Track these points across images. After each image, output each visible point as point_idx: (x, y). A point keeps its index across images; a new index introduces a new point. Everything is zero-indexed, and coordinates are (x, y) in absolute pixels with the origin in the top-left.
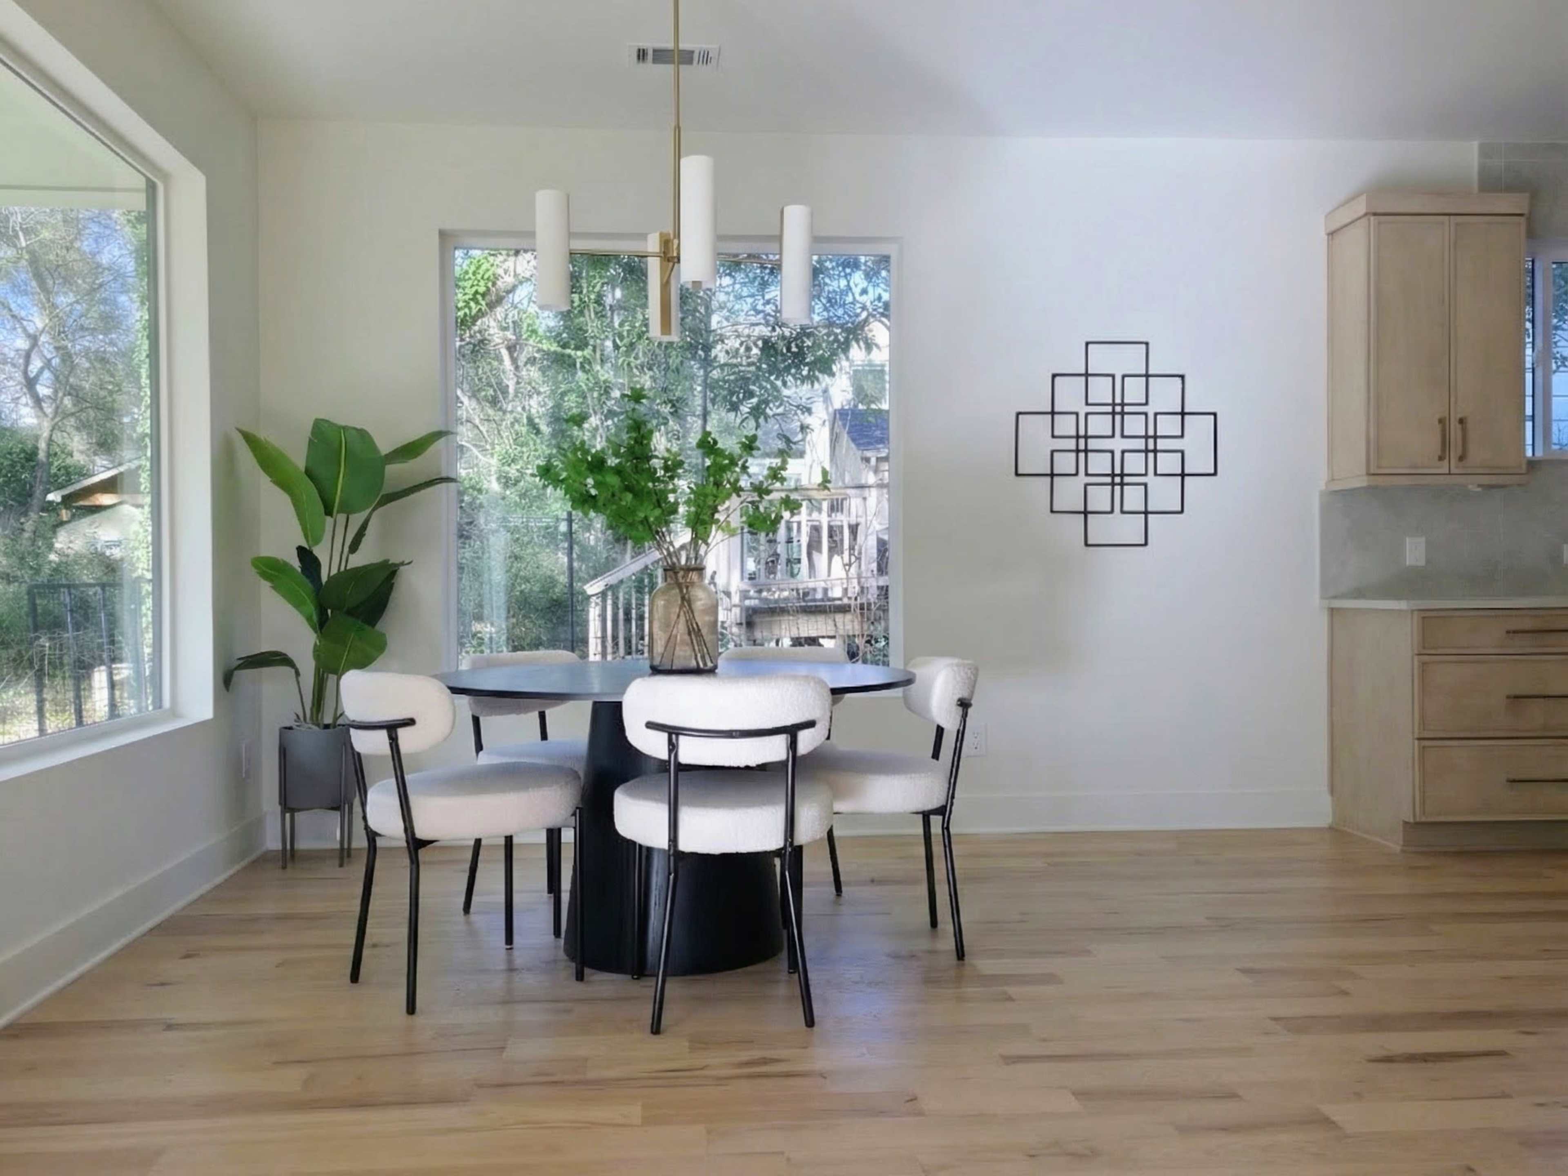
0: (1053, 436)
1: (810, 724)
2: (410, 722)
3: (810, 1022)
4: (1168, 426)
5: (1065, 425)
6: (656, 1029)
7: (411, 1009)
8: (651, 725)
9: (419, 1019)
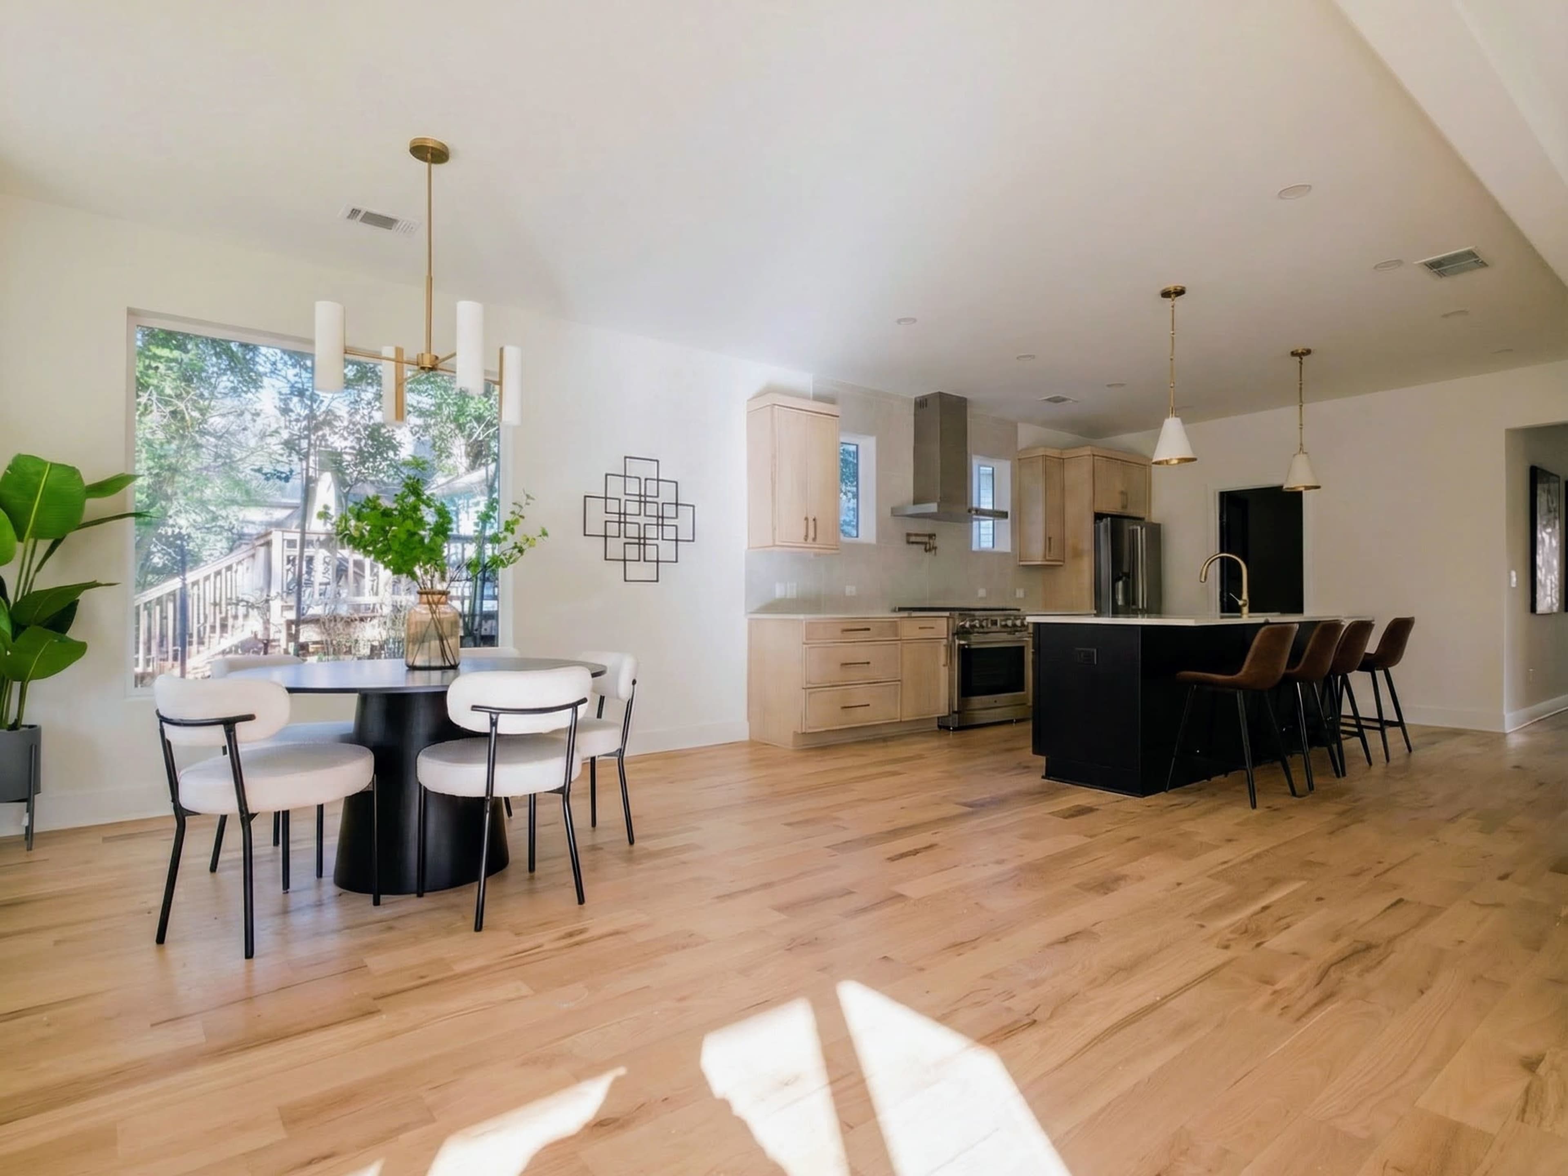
0: (606, 512)
1: (584, 701)
2: (250, 718)
3: (581, 900)
4: (670, 511)
5: (613, 506)
6: (479, 927)
7: (249, 953)
8: (475, 708)
9: (256, 960)
